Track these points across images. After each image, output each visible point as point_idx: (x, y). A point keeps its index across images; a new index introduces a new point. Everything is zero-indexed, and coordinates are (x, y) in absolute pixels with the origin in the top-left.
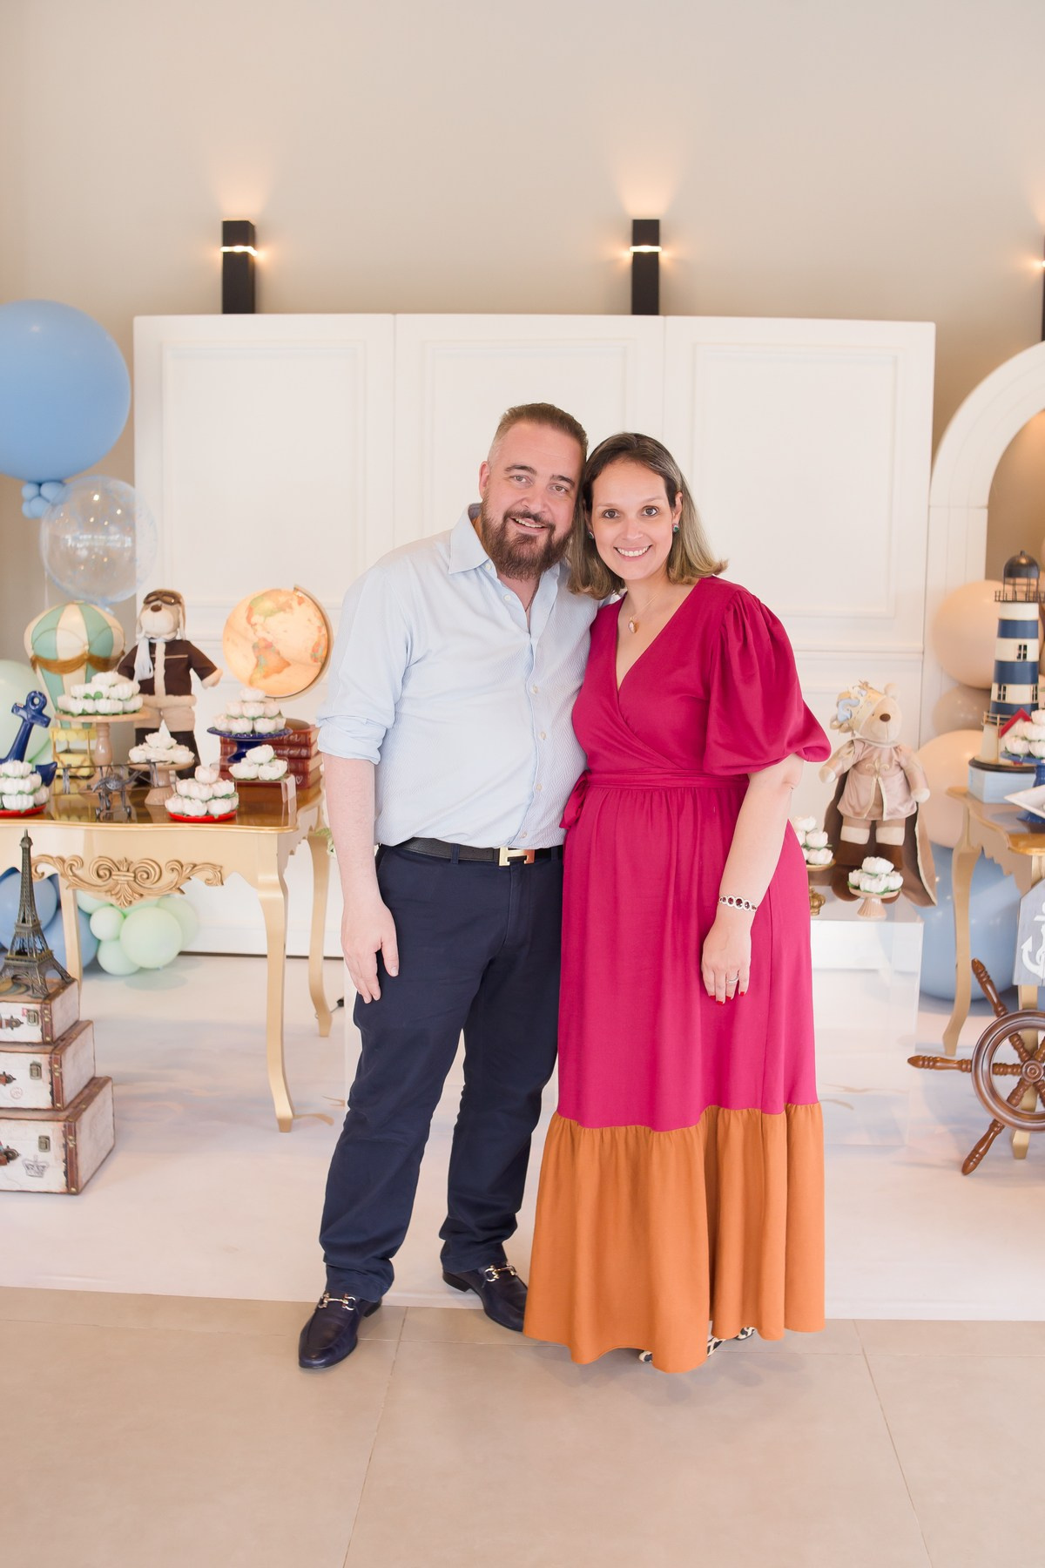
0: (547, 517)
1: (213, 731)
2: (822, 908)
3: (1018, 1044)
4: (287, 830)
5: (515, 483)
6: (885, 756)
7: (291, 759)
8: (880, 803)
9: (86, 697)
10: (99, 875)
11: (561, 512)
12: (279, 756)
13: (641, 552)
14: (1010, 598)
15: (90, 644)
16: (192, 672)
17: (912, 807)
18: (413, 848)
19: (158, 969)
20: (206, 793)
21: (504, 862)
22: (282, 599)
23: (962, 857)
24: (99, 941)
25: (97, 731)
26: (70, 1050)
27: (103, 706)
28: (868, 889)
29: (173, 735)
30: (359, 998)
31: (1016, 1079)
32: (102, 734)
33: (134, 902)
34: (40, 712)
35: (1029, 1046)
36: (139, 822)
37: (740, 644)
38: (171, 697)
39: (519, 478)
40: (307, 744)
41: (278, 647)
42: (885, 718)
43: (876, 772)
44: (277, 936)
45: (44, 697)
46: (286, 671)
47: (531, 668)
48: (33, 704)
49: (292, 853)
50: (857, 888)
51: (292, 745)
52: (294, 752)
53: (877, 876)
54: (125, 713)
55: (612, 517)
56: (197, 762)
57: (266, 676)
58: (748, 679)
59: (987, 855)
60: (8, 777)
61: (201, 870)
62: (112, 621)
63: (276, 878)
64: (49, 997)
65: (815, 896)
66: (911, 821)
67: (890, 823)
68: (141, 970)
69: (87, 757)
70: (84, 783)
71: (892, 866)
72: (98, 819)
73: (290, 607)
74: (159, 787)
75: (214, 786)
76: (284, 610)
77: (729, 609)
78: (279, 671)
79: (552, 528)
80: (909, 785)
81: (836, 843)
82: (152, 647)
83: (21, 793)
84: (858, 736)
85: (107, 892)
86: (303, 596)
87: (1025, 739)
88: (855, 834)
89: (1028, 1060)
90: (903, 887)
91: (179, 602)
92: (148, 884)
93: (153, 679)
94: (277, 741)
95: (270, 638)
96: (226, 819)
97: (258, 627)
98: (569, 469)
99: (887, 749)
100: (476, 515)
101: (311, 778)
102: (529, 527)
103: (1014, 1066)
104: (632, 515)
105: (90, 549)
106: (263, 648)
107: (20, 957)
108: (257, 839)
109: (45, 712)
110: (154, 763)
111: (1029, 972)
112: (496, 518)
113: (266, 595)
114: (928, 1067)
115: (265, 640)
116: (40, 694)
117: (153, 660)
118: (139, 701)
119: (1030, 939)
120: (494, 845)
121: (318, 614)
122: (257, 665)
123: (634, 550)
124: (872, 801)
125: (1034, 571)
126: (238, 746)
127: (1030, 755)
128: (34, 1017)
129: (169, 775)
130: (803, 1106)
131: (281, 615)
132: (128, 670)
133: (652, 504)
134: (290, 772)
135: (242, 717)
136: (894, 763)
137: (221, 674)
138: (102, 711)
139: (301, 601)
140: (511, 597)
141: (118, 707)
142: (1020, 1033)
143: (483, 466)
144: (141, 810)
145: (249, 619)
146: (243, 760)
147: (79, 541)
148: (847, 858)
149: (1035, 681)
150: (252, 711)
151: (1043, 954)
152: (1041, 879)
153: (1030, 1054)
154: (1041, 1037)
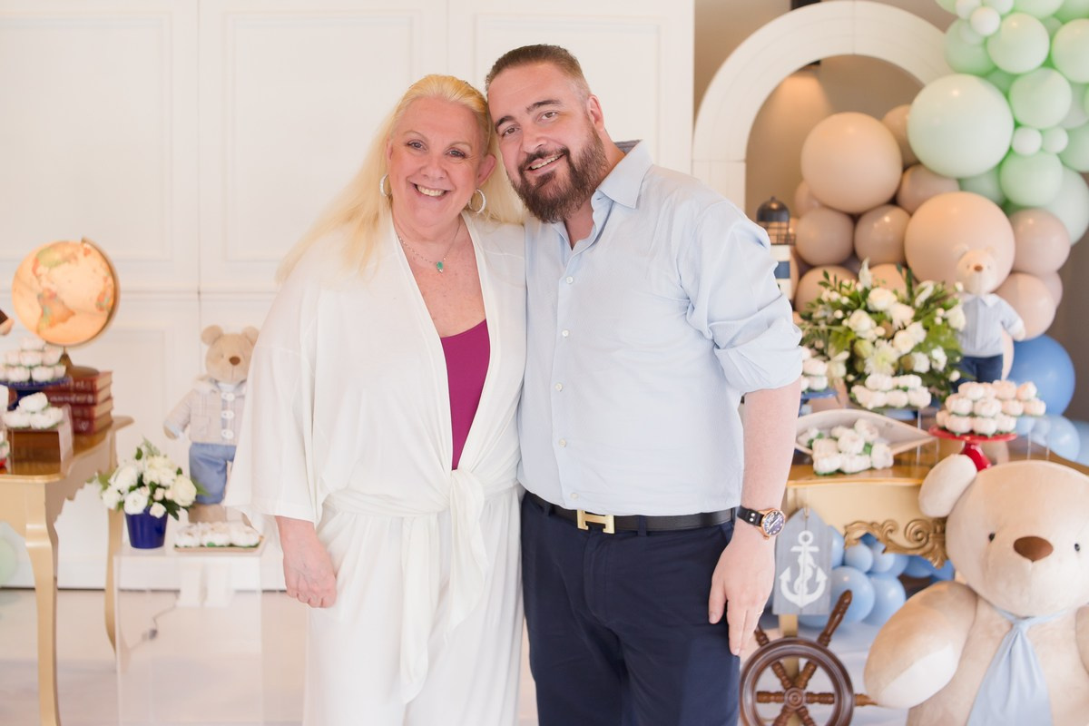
3: (780, 672)
4: (55, 479)
7: (74, 405)
12: (56, 404)
22: (68, 251)
31: (779, 707)
35: (791, 672)
40: (93, 391)
41: (64, 296)
46: (72, 320)
49: (69, 498)
51: (78, 391)
52: (80, 399)
57: (52, 325)
63: (43, 527)
73: (76, 258)
76: (69, 261)
78: (64, 320)
86: (91, 248)
89: (792, 687)
94: (54, 391)
95: (54, 288)
97: (43, 278)
101: (98, 425)
103: (778, 694)
106: (48, 298)
111: (788, 602)
113: (54, 247)
115: (49, 290)
119: (788, 569)
121: (104, 265)
122: (43, 314)
125: (784, 216)
126: (17, 394)
131: (66, 266)
134: (67, 419)
135: (20, 365)
137: (13, 323)
139: (87, 253)
142: (782, 661)
145: (34, 270)
146: (18, 408)
150: (30, 359)
151: (801, 583)
152: (795, 510)
153: (794, 681)
154: (803, 662)
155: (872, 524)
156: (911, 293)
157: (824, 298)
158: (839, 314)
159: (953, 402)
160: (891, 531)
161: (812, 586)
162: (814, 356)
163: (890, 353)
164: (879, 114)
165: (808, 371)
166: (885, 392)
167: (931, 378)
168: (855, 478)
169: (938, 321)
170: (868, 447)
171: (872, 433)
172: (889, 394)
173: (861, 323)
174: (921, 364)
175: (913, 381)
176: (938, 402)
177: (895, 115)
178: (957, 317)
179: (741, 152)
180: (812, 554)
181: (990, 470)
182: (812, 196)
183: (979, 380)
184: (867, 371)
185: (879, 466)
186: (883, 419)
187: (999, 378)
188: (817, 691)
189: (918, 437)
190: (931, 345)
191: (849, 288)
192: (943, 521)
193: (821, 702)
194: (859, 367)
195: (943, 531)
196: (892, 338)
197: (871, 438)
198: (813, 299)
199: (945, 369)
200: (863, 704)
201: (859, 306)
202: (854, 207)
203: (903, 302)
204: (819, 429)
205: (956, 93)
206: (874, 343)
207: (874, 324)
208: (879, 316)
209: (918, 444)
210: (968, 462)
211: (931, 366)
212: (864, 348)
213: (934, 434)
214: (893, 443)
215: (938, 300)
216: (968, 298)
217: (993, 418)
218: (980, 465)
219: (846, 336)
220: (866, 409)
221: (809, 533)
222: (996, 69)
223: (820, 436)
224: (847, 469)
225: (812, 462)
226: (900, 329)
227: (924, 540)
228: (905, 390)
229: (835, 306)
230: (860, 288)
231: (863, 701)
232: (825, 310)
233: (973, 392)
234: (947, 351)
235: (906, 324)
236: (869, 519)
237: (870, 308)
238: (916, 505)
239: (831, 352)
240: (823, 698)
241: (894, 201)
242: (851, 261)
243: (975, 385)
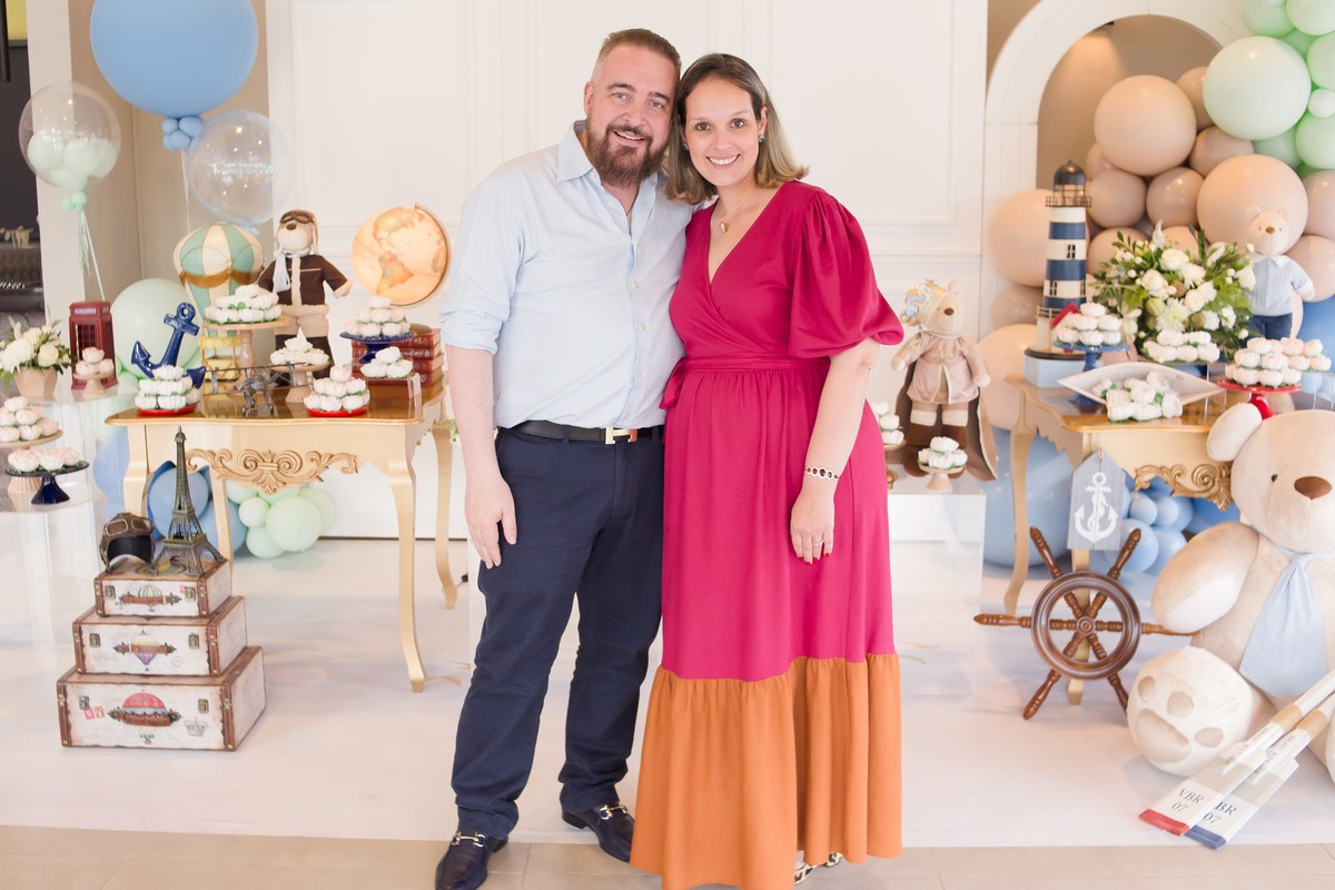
0: (645, 130)
1: (345, 335)
2: (895, 483)
3: (1073, 602)
4: (414, 422)
5: (617, 100)
6: (950, 347)
7: (416, 359)
8: (945, 388)
9: (230, 308)
10: (245, 466)
11: (658, 126)
12: (406, 357)
13: (730, 161)
14: (1059, 204)
15: (233, 260)
16: (325, 283)
17: (974, 392)
18: (529, 430)
19: (300, 552)
20: (341, 391)
21: (609, 441)
22: (404, 216)
23: (1020, 437)
24: (247, 528)
25: (241, 338)
26: (224, 623)
27: (246, 315)
28: (935, 465)
29: (309, 340)
30: (483, 564)
31: (1072, 633)
32: (245, 340)
33: (278, 490)
34: (189, 321)
35: (1082, 604)
36: (281, 418)
37: (820, 239)
38: (306, 306)
39: (620, 95)
40: (430, 347)
41: (402, 259)
42: (949, 312)
43: (942, 361)
44: (407, 518)
45: (193, 308)
46: (410, 281)
47: (632, 266)
48: (183, 315)
49: (419, 443)
50: (927, 465)
51: (416, 347)
52: (419, 353)
53: (944, 454)
54: (266, 321)
55: (704, 129)
56: (331, 363)
57: (391, 286)
58: (827, 270)
59: (1042, 434)
60: (162, 380)
61: (337, 460)
62: (252, 240)
63: (404, 465)
64: (204, 576)
65: (889, 473)
66: (974, 405)
67: (954, 407)
68: (286, 553)
69: (233, 362)
70: (230, 386)
71: (957, 445)
72: (244, 415)
73: (412, 223)
74: (298, 386)
75: (348, 384)
76: (406, 226)
77: (809, 208)
78: (403, 281)
79: (649, 140)
80: (971, 372)
81: (906, 425)
82: (289, 262)
83: (174, 394)
84: (925, 329)
85: (253, 481)
86: (422, 213)
87: (1075, 329)
88: (924, 417)
89: (1082, 616)
90: (967, 463)
91: (312, 221)
92: (290, 473)
93: (290, 290)
94: (403, 344)
95: (394, 251)
96: (359, 413)
97: (384, 242)
98: (665, 87)
99: (951, 340)
100: (582, 130)
101: (434, 377)
102: (629, 140)
103: (1069, 622)
104: (722, 127)
105: (234, 176)
106: (389, 260)
107: (176, 540)
108: (386, 431)
109: (193, 321)
110: (293, 365)
111: (1081, 537)
112: (599, 131)
113: (390, 213)
114: (992, 624)
115: (390, 253)
116: (189, 305)
117: (290, 273)
118: (277, 311)
119: (1082, 507)
120: (601, 426)
121: (438, 229)
122: (383, 276)
123: (724, 158)
124: (938, 387)
125: (1081, 179)
126: (368, 348)
127: (1080, 344)
128: (191, 593)
129: (306, 377)
130: (882, 656)
131: (403, 231)
132: (267, 284)
133: (739, 117)
134: (415, 370)
135: (371, 322)
136: (958, 352)
137: (351, 285)
138: (245, 320)
139: (421, 218)
140: (613, 202)
141: (260, 316)
142: (1074, 592)
143: (587, 86)
144: (283, 408)
145: (375, 234)
146: (373, 360)
147: (224, 169)
148: (918, 438)
149: (1083, 278)
150: (381, 316)
151: (1093, 520)
152: (1091, 454)
153: (1083, 610)
154: (1093, 595)
155: (1162, 468)
156: (1203, 254)
157: (1118, 259)
158: (1133, 274)
159: (1240, 355)
160: (1179, 475)
161: (1104, 523)
162: (1107, 314)
163: (1181, 311)
164: (1173, 76)
165: (1102, 327)
166: (1176, 347)
167: (1220, 335)
168: (1146, 425)
169: (1229, 280)
170: (1159, 397)
171: (1162, 384)
172: (1180, 349)
173: (1153, 281)
174: (1211, 321)
175: (1203, 337)
176: (1226, 358)
177: (1190, 77)
178: (1248, 277)
179: (1034, 116)
180: (1105, 494)
181: (1273, 418)
182: (1104, 158)
183: (1268, 337)
184: (1158, 328)
185: (1168, 414)
186: (1174, 372)
187: (1287, 335)
188: (1106, 620)
189: (1207, 389)
190: (1221, 304)
191: (1142, 249)
192: (1229, 465)
193: (1109, 630)
194: (1150, 324)
195: (1229, 476)
196: (1184, 297)
197: (1161, 390)
198: (1107, 259)
199: (1234, 327)
200: (1148, 633)
201: (1152, 266)
202: (1146, 170)
203: (1195, 262)
204: (1113, 381)
205: (1253, 55)
206: (1165, 302)
207: (1166, 283)
208: (1171, 276)
209: (1205, 395)
210: (1254, 410)
211: (1220, 324)
212: (1156, 306)
213: (1222, 386)
214: (1182, 395)
215: (1229, 261)
216: (1260, 258)
217: (1279, 371)
218: (1265, 413)
219: (1138, 294)
220: (1157, 362)
221: (1102, 475)
222: (1295, 29)
223: (1113, 387)
224: (1139, 417)
225: (1105, 411)
226: (1191, 288)
227: (1210, 484)
228: (1195, 345)
229: (1128, 266)
230: (1153, 248)
231: (1149, 630)
232: (1119, 270)
233: (1260, 345)
234: (1236, 310)
235: (1198, 283)
236: (1159, 465)
237: (1163, 268)
238: (1204, 451)
239: (1124, 310)
240: (1112, 626)
241: (1187, 164)
242: (1143, 223)
243: (1263, 339)
